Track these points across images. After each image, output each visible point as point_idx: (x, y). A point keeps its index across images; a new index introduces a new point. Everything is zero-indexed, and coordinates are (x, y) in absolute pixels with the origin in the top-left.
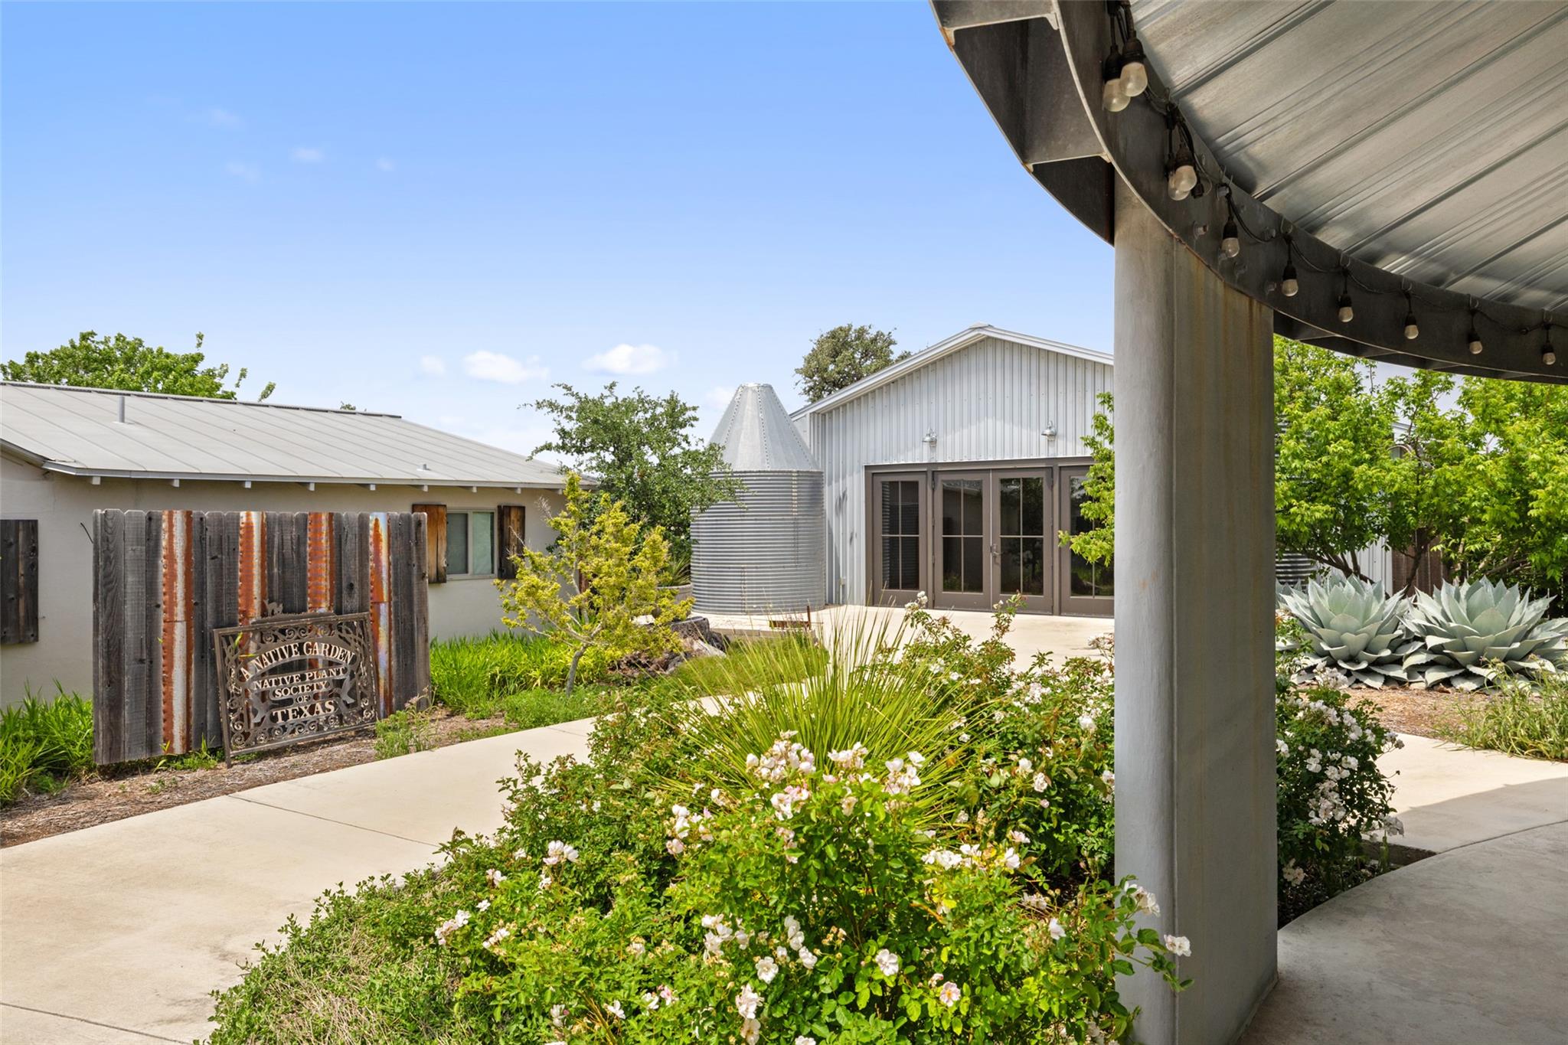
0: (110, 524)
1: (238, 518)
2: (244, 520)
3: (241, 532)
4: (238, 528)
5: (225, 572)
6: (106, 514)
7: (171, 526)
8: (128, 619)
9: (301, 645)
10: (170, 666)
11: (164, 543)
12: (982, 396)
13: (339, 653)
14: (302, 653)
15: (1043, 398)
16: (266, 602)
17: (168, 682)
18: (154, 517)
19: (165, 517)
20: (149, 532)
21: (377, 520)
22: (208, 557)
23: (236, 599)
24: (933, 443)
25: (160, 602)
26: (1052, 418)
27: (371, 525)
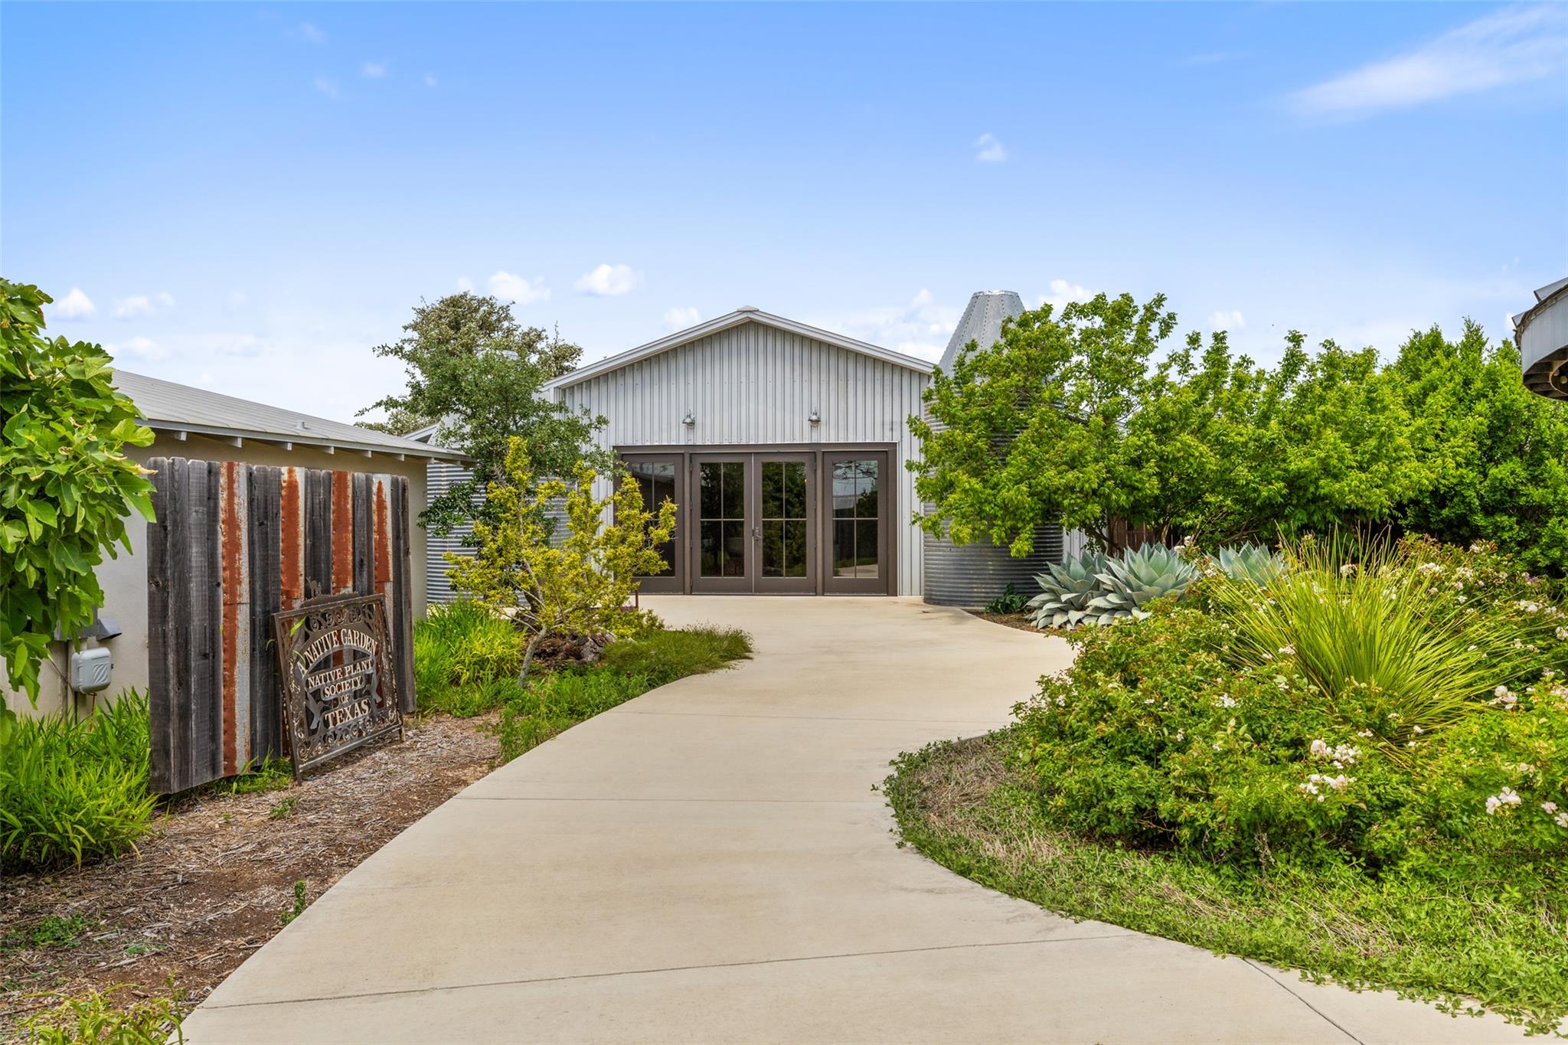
0: (177, 477)
1: (280, 474)
2: (285, 477)
3: (284, 493)
4: (281, 487)
5: (270, 542)
6: (173, 464)
7: (231, 481)
8: (193, 600)
9: (339, 631)
10: (232, 661)
11: (222, 504)
12: (744, 380)
13: (367, 643)
14: (341, 643)
15: (806, 385)
16: (308, 579)
17: (230, 683)
18: (213, 470)
19: (224, 471)
20: (209, 490)
21: (380, 483)
22: (257, 523)
23: (278, 577)
24: (691, 425)
25: (221, 580)
26: (815, 406)
27: (375, 489)
